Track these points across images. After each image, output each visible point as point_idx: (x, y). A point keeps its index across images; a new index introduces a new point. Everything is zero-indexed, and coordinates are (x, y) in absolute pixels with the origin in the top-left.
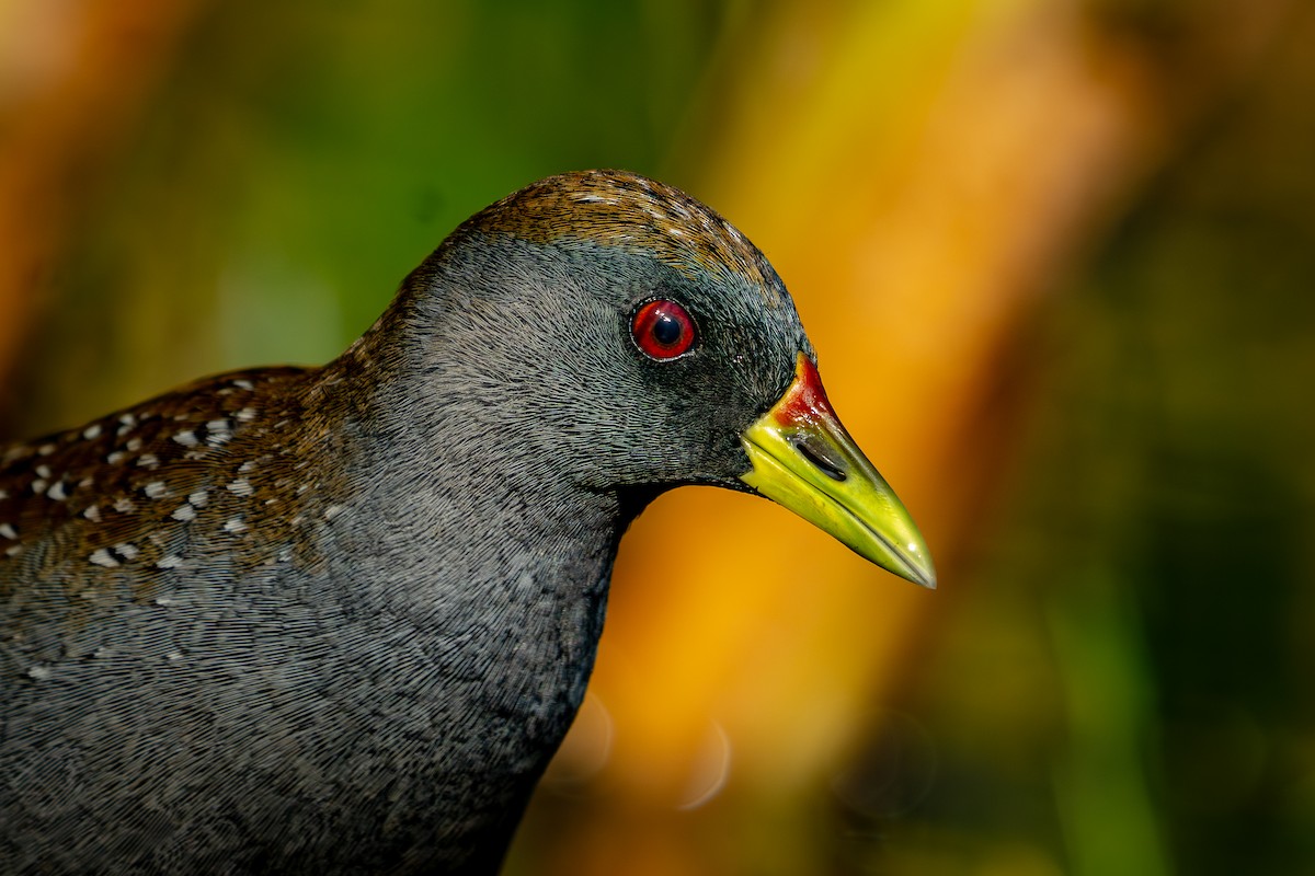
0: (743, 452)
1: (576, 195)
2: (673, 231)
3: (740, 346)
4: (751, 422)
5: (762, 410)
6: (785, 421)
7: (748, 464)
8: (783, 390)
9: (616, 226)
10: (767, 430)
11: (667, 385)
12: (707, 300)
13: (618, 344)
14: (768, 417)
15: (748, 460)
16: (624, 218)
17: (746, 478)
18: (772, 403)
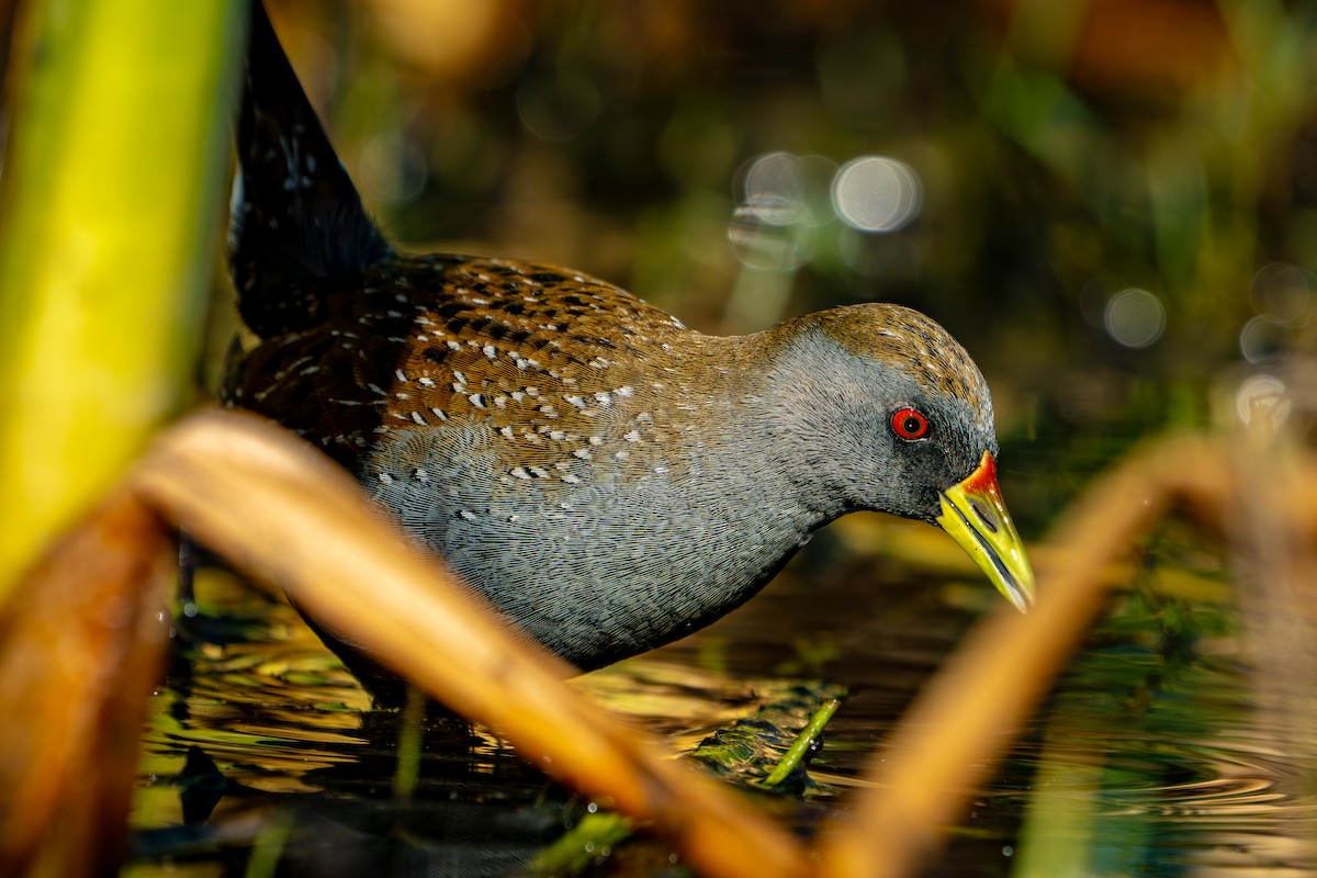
0: (939, 506)
1: (880, 328)
2: (930, 366)
3: (950, 443)
4: (949, 487)
5: (956, 481)
6: (969, 491)
7: (940, 512)
8: (971, 473)
9: (897, 357)
10: (957, 493)
11: (906, 455)
12: (938, 414)
13: (884, 427)
14: (959, 486)
15: (940, 510)
16: (904, 351)
17: (939, 519)
18: (962, 479)
